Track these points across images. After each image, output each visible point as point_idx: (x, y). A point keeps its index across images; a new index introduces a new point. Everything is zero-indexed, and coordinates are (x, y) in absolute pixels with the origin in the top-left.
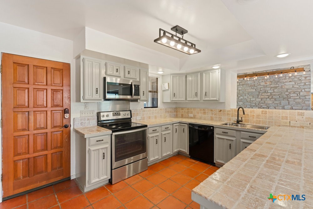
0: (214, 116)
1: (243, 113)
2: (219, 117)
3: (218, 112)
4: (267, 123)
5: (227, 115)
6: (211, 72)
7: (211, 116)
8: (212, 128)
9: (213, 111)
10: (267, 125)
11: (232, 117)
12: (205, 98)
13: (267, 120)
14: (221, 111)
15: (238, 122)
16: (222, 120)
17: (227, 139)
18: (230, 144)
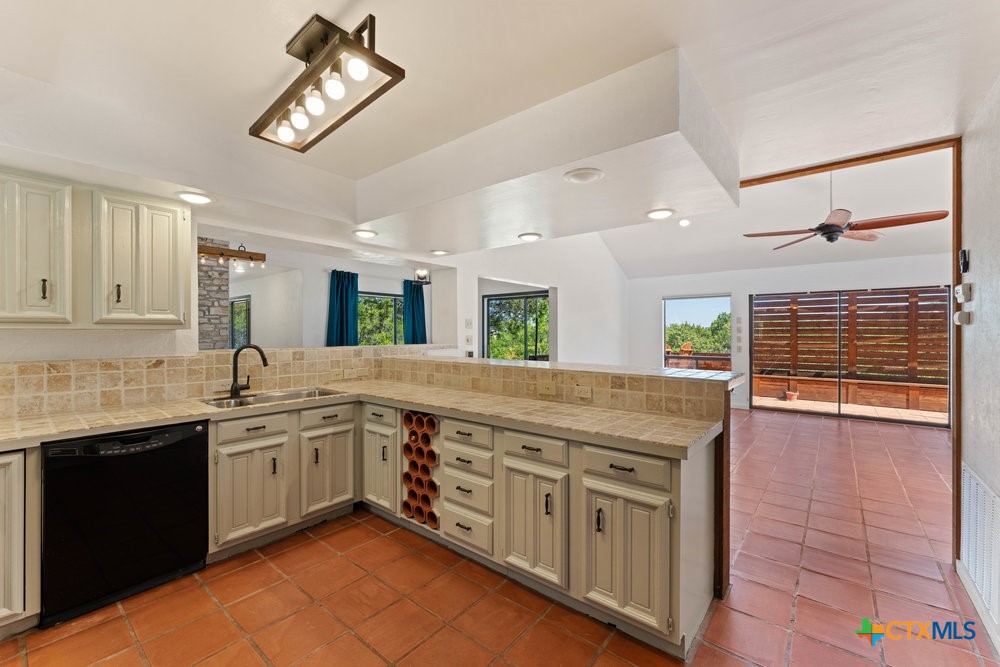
0: (121, 387)
1: (262, 363)
2: (150, 390)
3: (145, 371)
4: (304, 382)
5: (189, 374)
6: (149, 207)
7: (104, 394)
8: (199, 428)
9: (118, 368)
10: (302, 385)
11: (208, 379)
12: (109, 312)
13: (305, 374)
14: (159, 363)
15: (235, 392)
16: (165, 396)
17: (261, 449)
18: (274, 460)
